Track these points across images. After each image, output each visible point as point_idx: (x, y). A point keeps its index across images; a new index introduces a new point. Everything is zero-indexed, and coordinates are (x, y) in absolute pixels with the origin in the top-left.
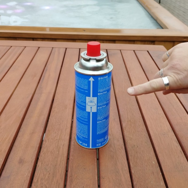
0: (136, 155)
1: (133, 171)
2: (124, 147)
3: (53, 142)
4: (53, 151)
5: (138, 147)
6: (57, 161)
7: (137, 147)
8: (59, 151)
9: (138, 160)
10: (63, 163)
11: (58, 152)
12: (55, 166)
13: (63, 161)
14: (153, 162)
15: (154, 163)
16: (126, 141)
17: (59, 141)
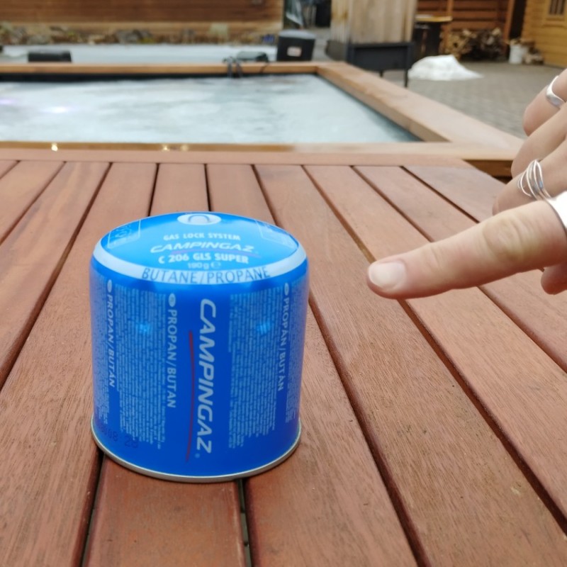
0: (423, 462)
1: (420, 526)
2: (359, 432)
3: (37, 407)
4: (35, 440)
5: (425, 432)
6: (47, 477)
7: (421, 432)
8: (59, 441)
9: (438, 482)
10: (73, 483)
11: (53, 444)
12: (38, 494)
13: (74, 477)
14: (512, 489)
15: (517, 492)
16: (367, 411)
17: (62, 406)
